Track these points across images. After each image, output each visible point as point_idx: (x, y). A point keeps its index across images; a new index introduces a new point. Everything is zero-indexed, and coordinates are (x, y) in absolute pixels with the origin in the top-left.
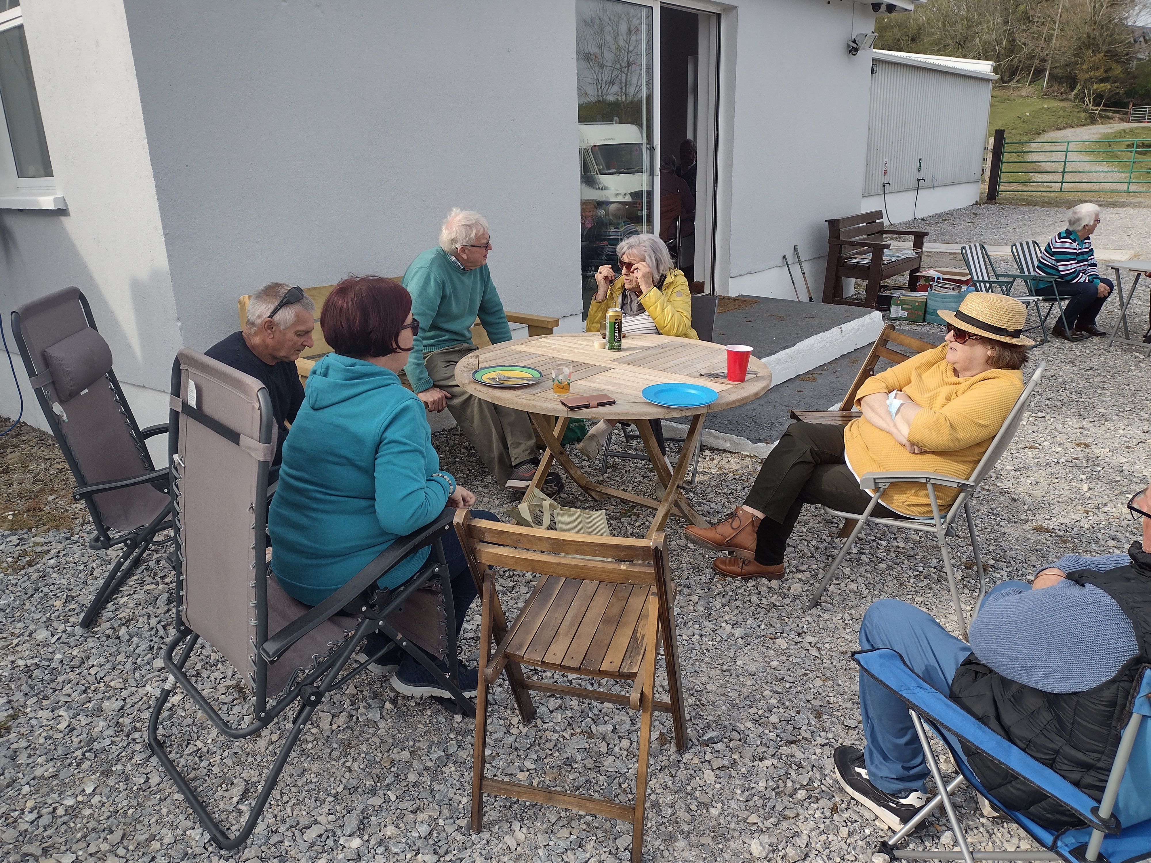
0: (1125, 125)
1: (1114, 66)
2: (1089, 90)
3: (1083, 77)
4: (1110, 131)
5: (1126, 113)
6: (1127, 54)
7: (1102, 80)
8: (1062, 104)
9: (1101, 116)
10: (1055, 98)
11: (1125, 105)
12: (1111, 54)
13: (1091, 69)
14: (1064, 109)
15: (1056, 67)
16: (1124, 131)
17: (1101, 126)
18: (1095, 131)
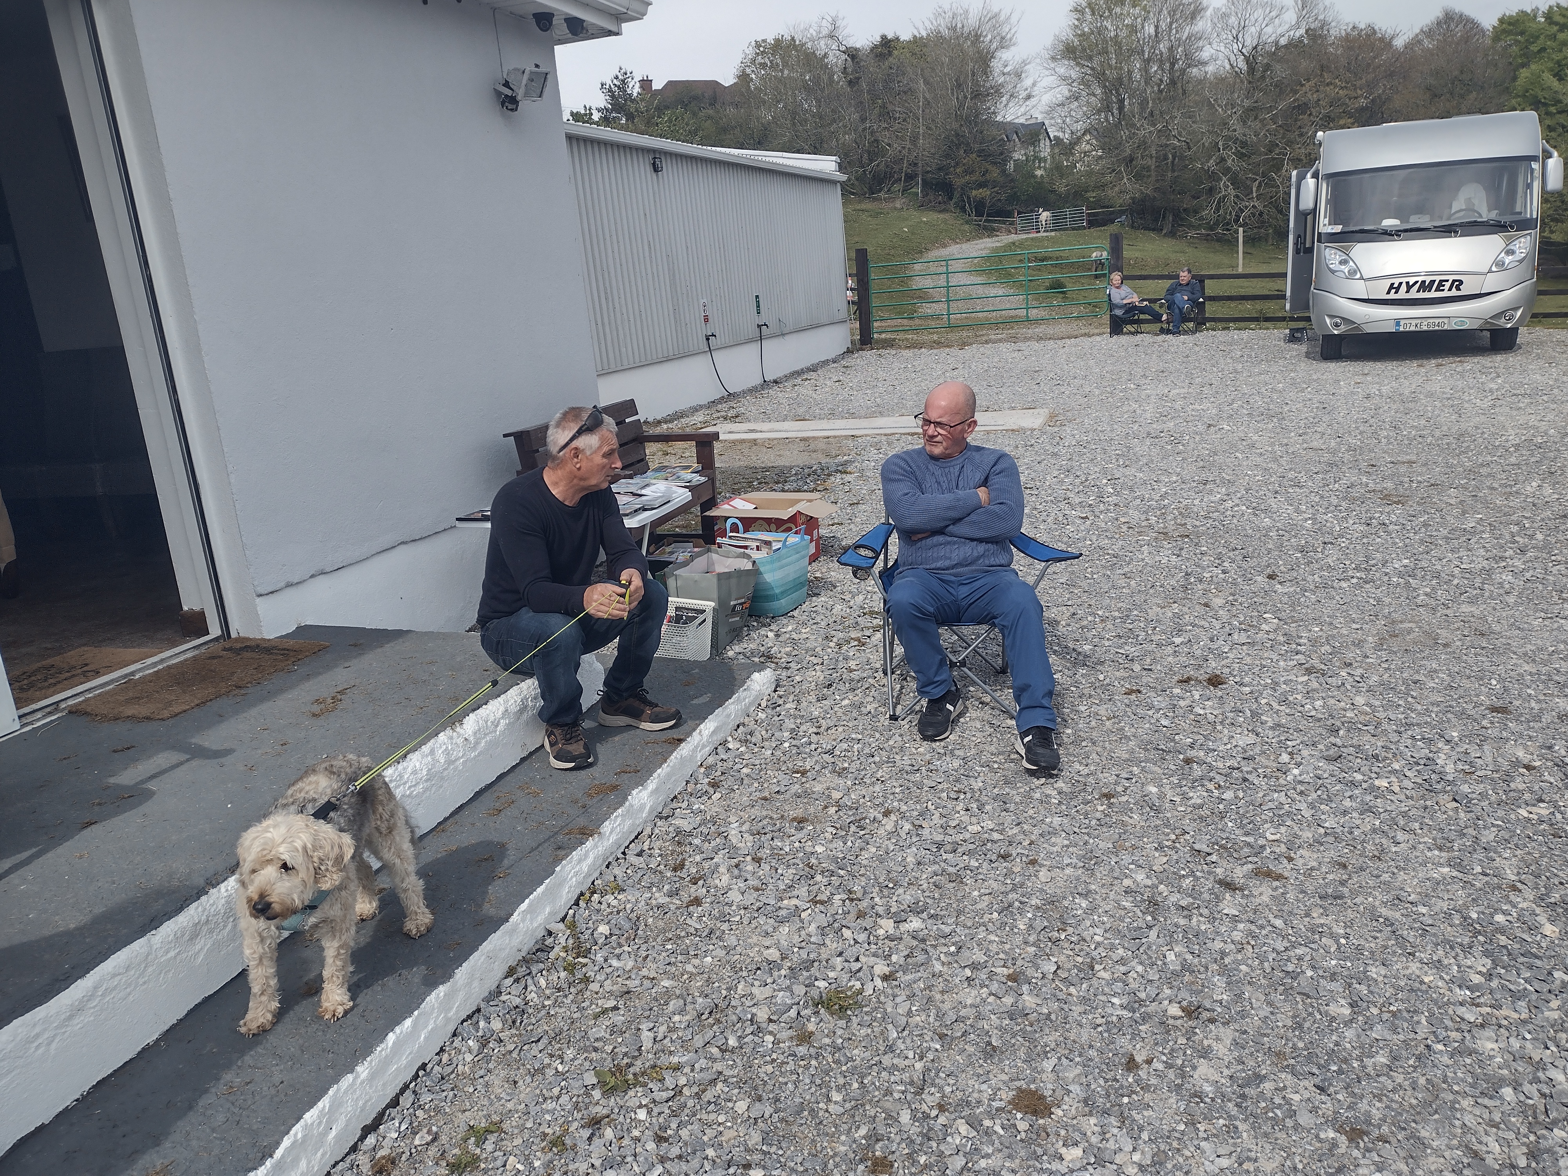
0: (1013, 237)
1: (990, 167)
2: (969, 198)
3: (958, 182)
4: (998, 245)
5: (1012, 223)
6: (1002, 154)
7: (981, 185)
8: (941, 216)
9: (985, 228)
10: (933, 209)
11: (1009, 214)
12: (984, 155)
13: (966, 172)
14: (945, 221)
15: (928, 172)
16: (1014, 243)
17: (987, 240)
18: (983, 246)
